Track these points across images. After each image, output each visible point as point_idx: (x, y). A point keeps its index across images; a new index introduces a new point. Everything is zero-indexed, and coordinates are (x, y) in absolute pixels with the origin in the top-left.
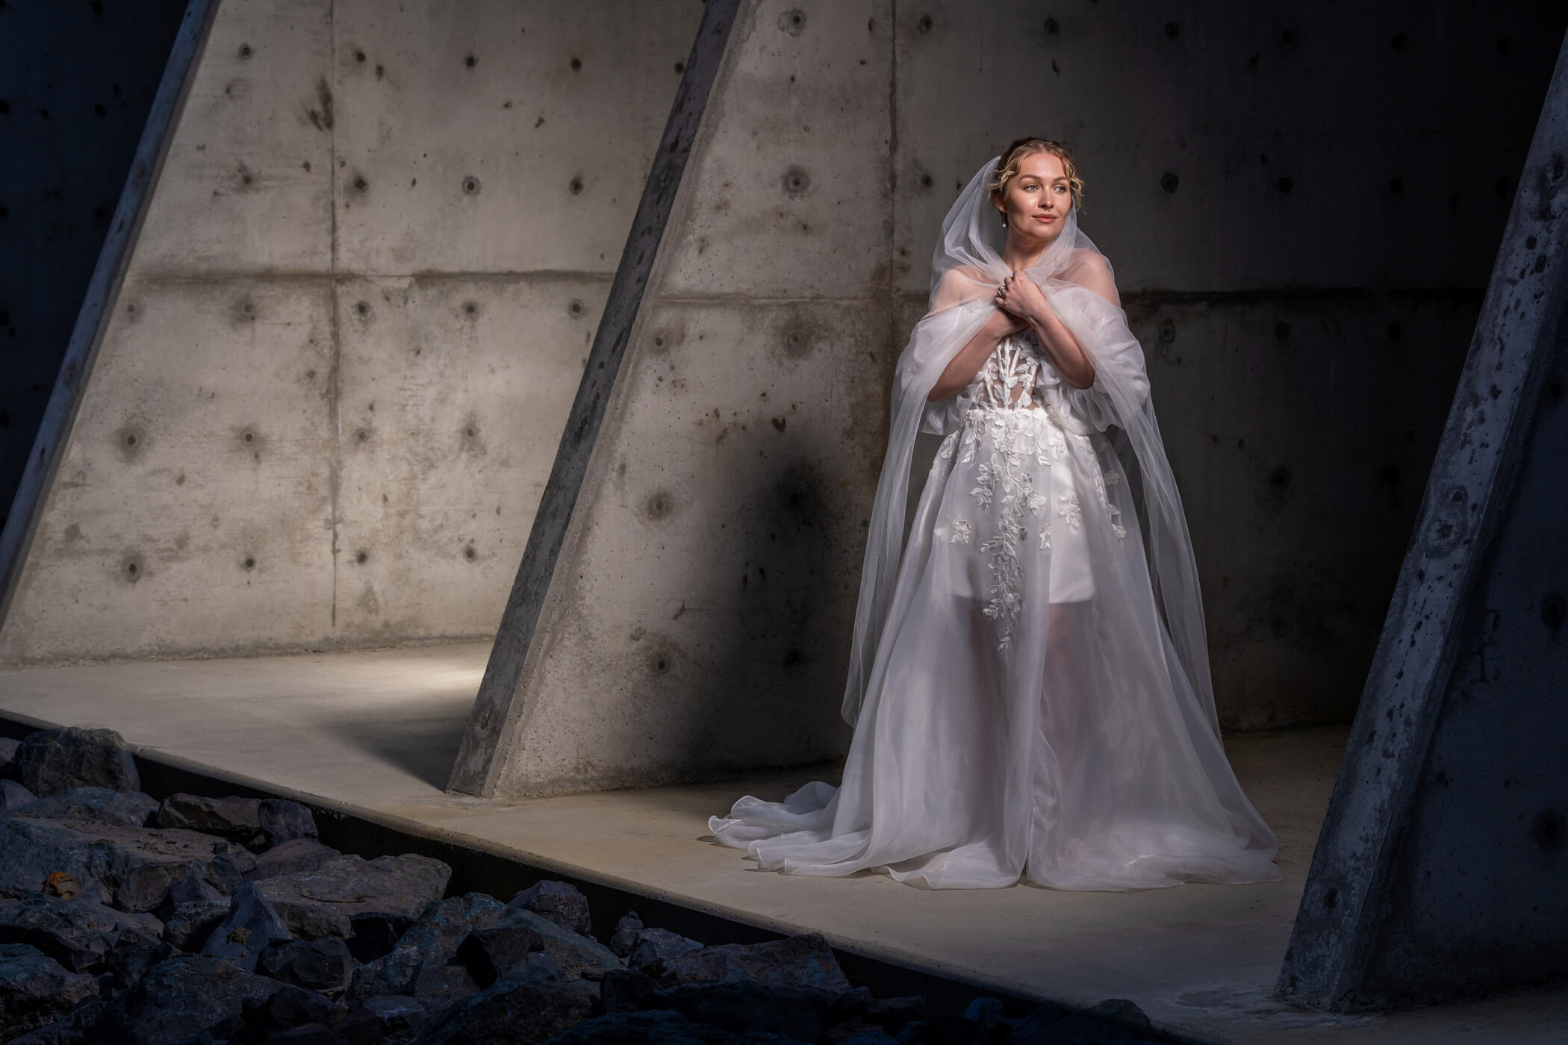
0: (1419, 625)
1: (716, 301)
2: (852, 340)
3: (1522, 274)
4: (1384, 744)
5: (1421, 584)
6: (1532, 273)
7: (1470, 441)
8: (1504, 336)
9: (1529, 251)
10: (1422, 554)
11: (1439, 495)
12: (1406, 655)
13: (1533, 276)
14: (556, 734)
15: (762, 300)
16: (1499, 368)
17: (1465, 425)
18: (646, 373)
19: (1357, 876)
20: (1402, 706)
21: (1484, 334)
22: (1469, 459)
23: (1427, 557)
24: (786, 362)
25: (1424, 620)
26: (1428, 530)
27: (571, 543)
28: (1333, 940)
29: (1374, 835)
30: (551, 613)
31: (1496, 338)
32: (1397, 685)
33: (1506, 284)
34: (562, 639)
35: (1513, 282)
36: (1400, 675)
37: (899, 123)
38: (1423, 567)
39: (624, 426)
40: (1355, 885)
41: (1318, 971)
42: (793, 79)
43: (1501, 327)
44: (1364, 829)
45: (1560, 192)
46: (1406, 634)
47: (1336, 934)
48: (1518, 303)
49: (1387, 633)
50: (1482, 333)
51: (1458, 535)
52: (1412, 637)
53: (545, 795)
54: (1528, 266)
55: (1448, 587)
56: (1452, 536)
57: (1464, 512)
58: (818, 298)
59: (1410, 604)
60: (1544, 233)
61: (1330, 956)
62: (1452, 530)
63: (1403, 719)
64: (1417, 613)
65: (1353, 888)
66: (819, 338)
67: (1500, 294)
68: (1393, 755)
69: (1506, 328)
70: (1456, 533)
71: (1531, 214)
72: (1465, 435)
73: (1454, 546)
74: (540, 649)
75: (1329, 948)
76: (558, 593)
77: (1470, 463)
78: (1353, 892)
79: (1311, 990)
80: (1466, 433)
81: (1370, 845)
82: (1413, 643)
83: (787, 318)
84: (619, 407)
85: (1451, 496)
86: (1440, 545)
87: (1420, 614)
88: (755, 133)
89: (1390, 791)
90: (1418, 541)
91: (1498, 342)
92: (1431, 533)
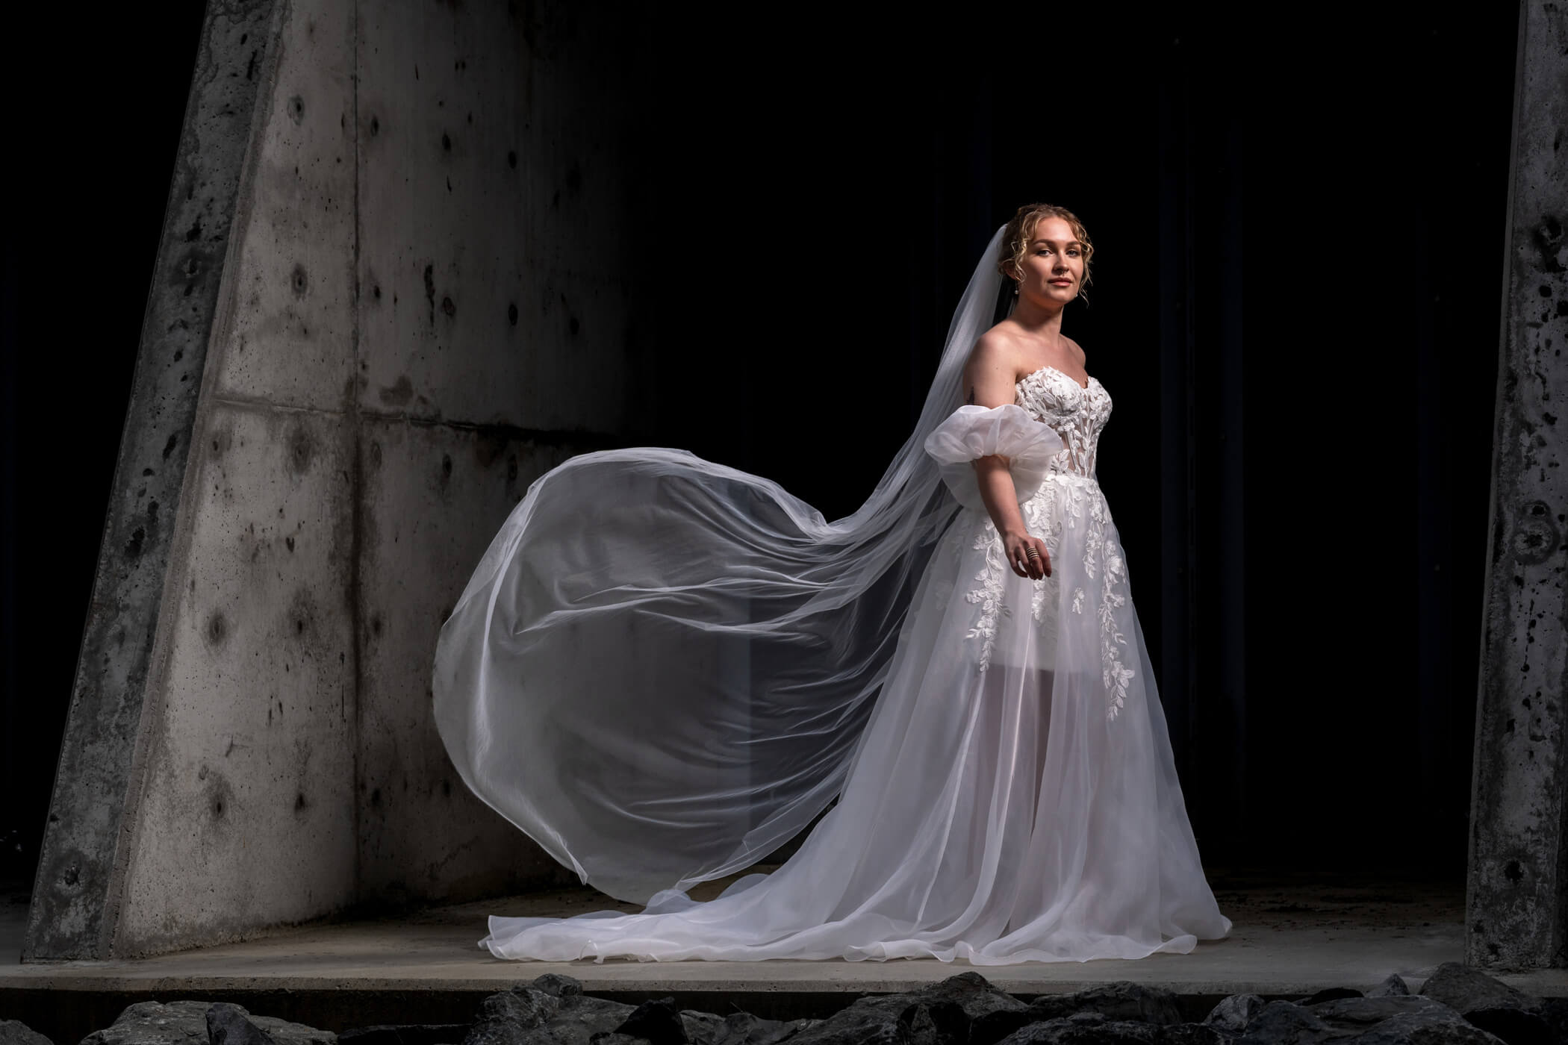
0: (1533, 624)
1: (250, 405)
2: (333, 456)
3: (1545, 318)
4: (1529, 729)
5: (1522, 588)
6: (1555, 317)
7: (1535, 463)
8: (1542, 372)
9: (1545, 299)
10: (1514, 563)
11: (1515, 510)
12: (1527, 650)
13: (1557, 320)
14: (152, 885)
15: (279, 407)
16: (1546, 398)
17: (1524, 450)
18: (207, 479)
19: (1539, 847)
20: (1539, 694)
21: (1518, 370)
22: (1539, 477)
23: (1520, 564)
24: (295, 477)
25: (1538, 620)
26: (1512, 541)
27: (159, 667)
28: (1530, 906)
29: (1547, 809)
30: (147, 746)
31: (1533, 372)
32: (1525, 678)
33: (1528, 328)
34: (155, 777)
35: (1537, 326)
36: (1526, 668)
37: (360, 228)
38: (1519, 574)
39: (193, 536)
40: (1540, 855)
41: (1523, 935)
42: (297, 170)
43: (1536, 364)
44: (1533, 805)
45: (1563, 247)
46: (1521, 632)
47: (1533, 900)
48: (1548, 343)
49: (1496, 634)
50: (1515, 370)
51: (1550, 544)
52: (1528, 634)
53: (145, 956)
54: (1549, 311)
55: (1556, 588)
56: (1544, 544)
57: (1549, 522)
58: (312, 410)
59: (1515, 607)
60: (1557, 283)
61: (1532, 920)
62: (1542, 539)
63: (1544, 705)
64: (1526, 613)
65: (1539, 858)
66: (314, 453)
67: (1525, 336)
68: (1543, 738)
69: (1541, 365)
70: (1547, 542)
71: (1535, 267)
72: (1526, 457)
73: (1549, 552)
74: (140, 788)
75: (1528, 914)
76: (152, 724)
77: (1543, 479)
78: (1539, 861)
79: (1520, 953)
80: (1527, 456)
81: (1544, 818)
82: (1531, 640)
83: (294, 428)
84: (190, 515)
85: (1530, 511)
86: (1532, 552)
87: (1531, 614)
88: (274, 225)
89: (1552, 769)
90: (1504, 552)
91: (1537, 376)
92: (1516, 544)
